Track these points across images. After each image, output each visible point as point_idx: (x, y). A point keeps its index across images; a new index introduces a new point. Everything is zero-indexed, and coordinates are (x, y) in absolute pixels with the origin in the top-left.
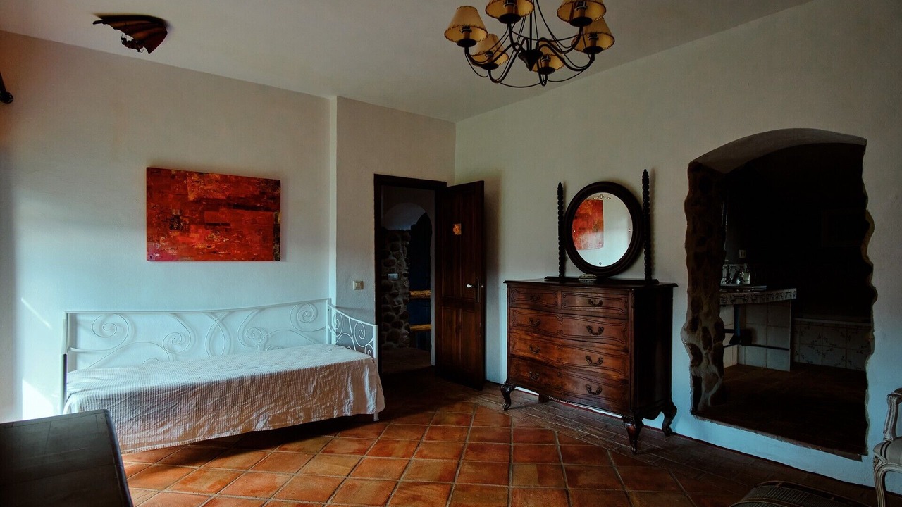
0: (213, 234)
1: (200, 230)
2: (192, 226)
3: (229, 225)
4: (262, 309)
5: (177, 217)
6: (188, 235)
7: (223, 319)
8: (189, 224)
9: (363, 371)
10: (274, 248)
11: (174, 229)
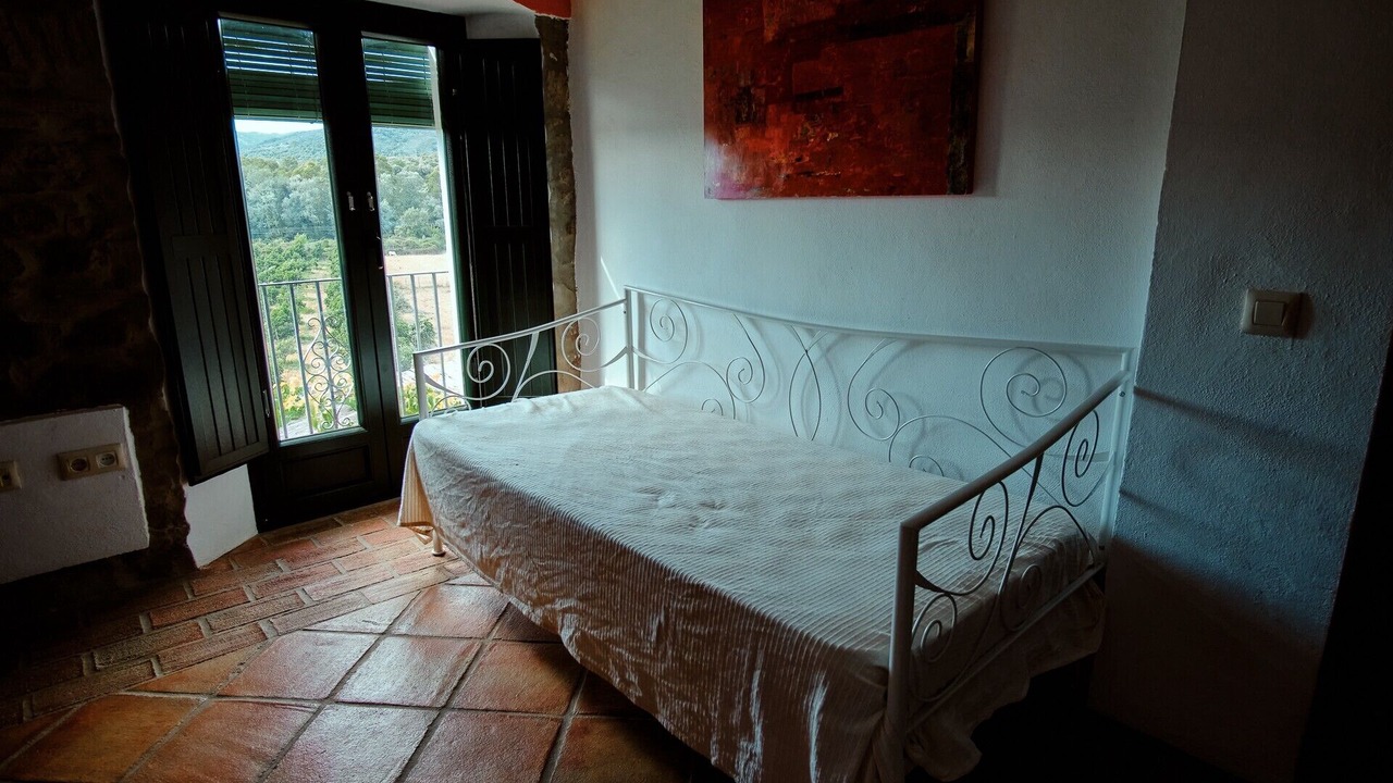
0: (807, 125)
1: (784, 118)
2: (771, 109)
3: (838, 91)
4: (915, 343)
5: (747, 90)
6: (763, 132)
7: (829, 350)
8: (767, 103)
9: (807, 688)
10: (949, 150)
11: (743, 122)
